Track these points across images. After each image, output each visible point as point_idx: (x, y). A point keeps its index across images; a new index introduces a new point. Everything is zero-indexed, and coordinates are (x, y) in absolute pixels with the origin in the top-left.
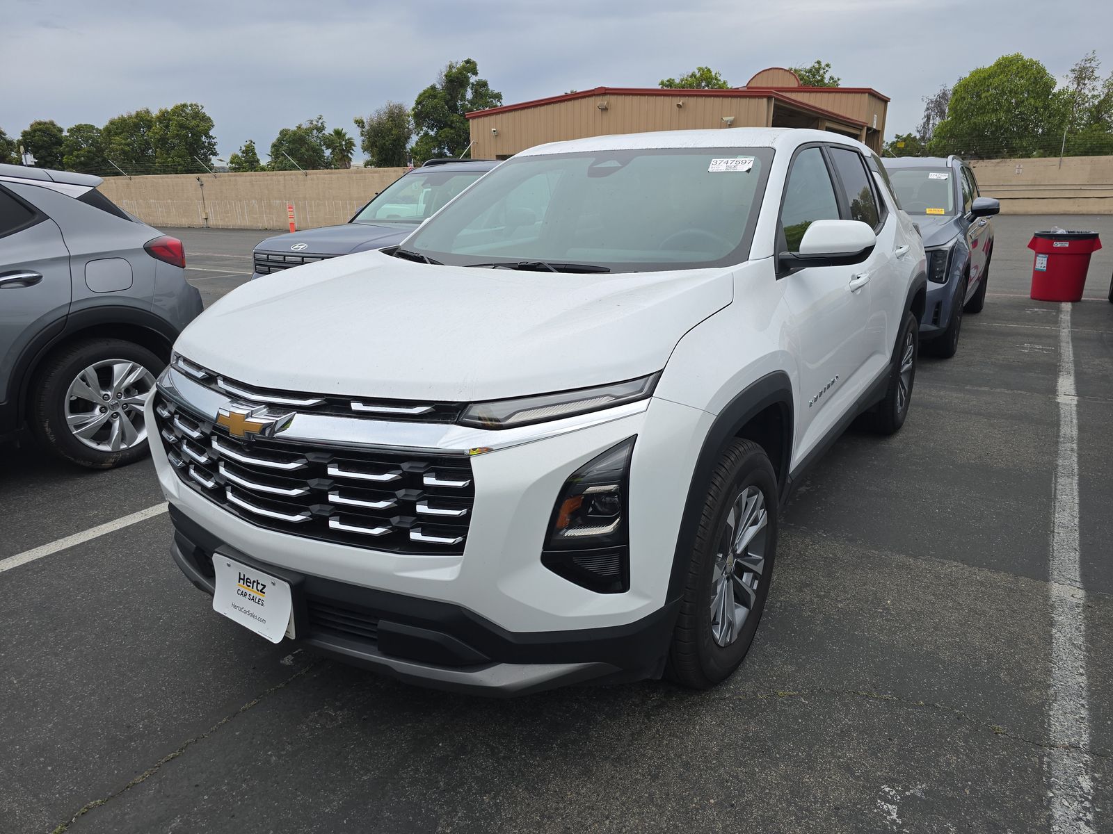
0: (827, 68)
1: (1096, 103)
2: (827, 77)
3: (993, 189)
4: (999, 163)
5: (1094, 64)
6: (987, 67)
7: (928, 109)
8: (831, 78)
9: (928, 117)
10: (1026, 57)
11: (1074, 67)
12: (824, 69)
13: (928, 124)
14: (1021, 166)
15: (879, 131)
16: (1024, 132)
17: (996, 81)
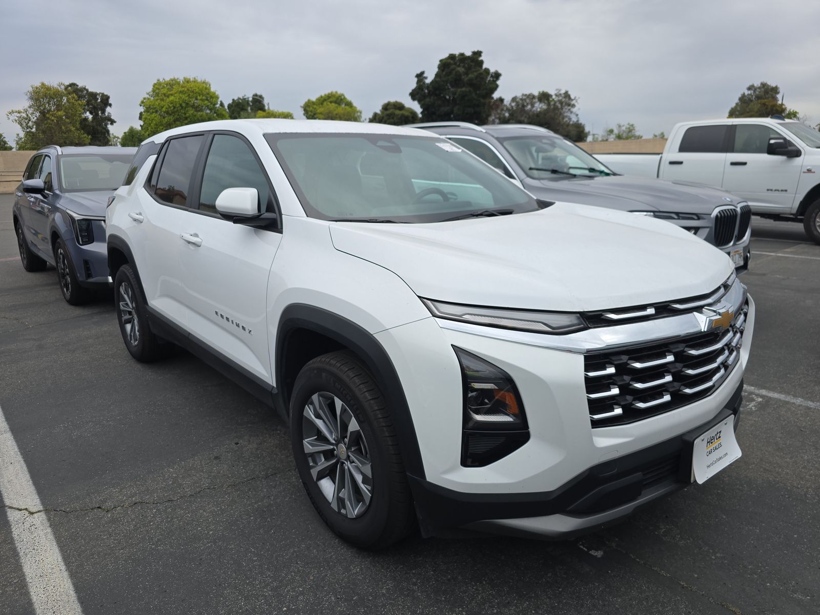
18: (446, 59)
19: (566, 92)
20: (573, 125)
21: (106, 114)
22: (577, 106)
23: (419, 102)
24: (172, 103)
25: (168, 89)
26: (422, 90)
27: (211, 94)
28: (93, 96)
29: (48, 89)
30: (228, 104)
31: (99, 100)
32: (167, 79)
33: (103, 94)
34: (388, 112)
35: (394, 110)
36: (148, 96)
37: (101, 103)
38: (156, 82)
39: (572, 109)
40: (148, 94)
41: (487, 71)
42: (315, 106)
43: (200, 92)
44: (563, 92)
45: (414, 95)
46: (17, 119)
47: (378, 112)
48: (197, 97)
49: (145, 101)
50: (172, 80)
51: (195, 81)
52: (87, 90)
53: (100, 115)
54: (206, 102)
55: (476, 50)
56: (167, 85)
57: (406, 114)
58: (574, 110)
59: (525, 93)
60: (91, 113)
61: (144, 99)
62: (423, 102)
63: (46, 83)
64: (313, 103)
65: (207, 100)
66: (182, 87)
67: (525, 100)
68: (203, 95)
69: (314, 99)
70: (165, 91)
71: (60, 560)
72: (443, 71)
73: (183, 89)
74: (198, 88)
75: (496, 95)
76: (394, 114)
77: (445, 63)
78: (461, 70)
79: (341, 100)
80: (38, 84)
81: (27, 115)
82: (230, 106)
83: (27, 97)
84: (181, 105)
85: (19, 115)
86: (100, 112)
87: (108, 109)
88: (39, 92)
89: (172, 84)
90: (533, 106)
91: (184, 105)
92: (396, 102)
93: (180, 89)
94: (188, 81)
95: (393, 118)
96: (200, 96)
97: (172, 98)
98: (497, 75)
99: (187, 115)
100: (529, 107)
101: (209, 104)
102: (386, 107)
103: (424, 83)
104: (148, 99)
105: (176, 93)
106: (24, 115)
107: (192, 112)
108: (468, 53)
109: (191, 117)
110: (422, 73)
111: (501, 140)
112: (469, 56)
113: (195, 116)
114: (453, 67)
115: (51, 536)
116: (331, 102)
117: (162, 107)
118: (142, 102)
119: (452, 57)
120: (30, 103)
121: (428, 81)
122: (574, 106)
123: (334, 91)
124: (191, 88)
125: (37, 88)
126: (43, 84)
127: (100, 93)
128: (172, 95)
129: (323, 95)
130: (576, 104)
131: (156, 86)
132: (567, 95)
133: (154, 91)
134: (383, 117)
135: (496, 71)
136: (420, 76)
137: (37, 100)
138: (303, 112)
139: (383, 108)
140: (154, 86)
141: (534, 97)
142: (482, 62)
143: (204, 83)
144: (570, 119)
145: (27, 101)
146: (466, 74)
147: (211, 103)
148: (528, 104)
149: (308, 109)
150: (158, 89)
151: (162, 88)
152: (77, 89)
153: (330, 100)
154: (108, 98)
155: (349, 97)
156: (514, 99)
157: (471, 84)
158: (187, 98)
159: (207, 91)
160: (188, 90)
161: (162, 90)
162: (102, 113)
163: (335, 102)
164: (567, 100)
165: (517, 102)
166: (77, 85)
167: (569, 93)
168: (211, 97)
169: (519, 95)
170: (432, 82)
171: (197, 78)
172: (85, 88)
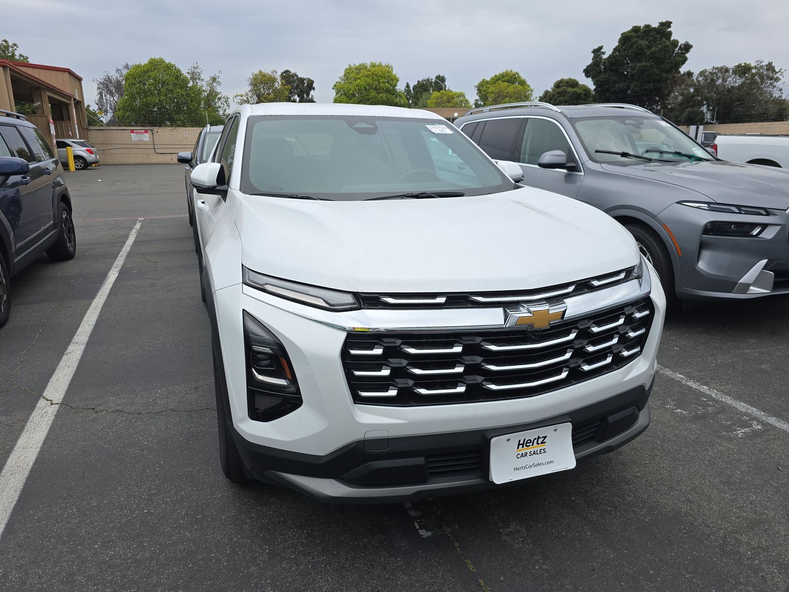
0: (15, 47)
1: (206, 94)
2: (17, 53)
3: (174, 147)
4: (172, 130)
5: (199, 71)
6: (143, 64)
7: (99, 88)
8: (21, 55)
9: (101, 94)
10: (167, 61)
11: (188, 71)
12: (12, 48)
13: (103, 99)
14: (187, 133)
15: (81, 102)
16: (178, 110)
17: (153, 74)
18: (629, 32)
19: (770, 64)
20: (773, 101)
21: (310, 97)
22: (783, 80)
23: (593, 78)
24: (358, 86)
25: (356, 73)
26: (598, 66)
27: (391, 77)
28: (302, 80)
29: (264, 76)
30: (413, 85)
31: (306, 85)
32: (357, 64)
33: (309, 79)
34: (559, 90)
35: (566, 87)
36: (340, 80)
37: (307, 88)
38: (347, 67)
39: (775, 84)
40: (340, 78)
41: (675, 43)
42: (488, 86)
43: (382, 75)
44: (765, 63)
45: (588, 72)
46: (240, 101)
47: (550, 90)
48: (379, 80)
49: (337, 84)
50: (361, 65)
51: (380, 65)
52: (297, 76)
53: (305, 97)
54: (387, 84)
55: (664, 21)
56: (356, 69)
57: (578, 90)
58: (778, 84)
59: (716, 66)
60: (298, 96)
61: (337, 83)
62: (596, 79)
63: (263, 71)
64: (487, 83)
65: (388, 82)
66: (368, 71)
67: (716, 73)
68: (385, 78)
69: (488, 79)
70: (352, 75)
71: (42, 440)
72: (623, 45)
73: (369, 73)
74: (382, 72)
75: (683, 69)
76: (566, 91)
77: (626, 36)
78: (643, 43)
79: (515, 78)
80: (257, 72)
81: (247, 98)
82: (414, 88)
83: (248, 83)
84: (365, 88)
85: (241, 98)
86: (305, 95)
87: (312, 92)
88: (257, 79)
89: (360, 68)
90: (724, 80)
91: (367, 87)
92: (570, 79)
93: (366, 73)
94: (373, 65)
95: (563, 96)
96: (382, 79)
97: (358, 81)
98: (687, 47)
99: (370, 96)
100: (720, 81)
101: (389, 86)
102: (558, 85)
103: (601, 59)
104: (340, 82)
105: (362, 77)
106: (245, 98)
107: (374, 94)
108: (655, 25)
109: (372, 99)
110: (601, 48)
111: (572, 121)
112: (655, 28)
113: (376, 97)
114: (634, 40)
115: (50, 423)
116: (505, 81)
117: (350, 90)
118: (335, 86)
119: (636, 29)
120: (250, 88)
121: (605, 56)
122: (777, 79)
123: (509, 70)
124: (375, 71)
125: (256, 75)
126: (260, 72)
127: (307, 78)
128: (359, 78)
129: (498, 74)
130: (781, 77)
131: (347, 71)
132: (770, 67)
133: (345, 76)
134: (554, 95)
135: (687, 43)
136: (598, 52)
137: (255, 85)
138: (477, 92)
139: (554, 86)
140: (345, 71)
141: (727, 70)
142: (670, 34)
143: (387, 67)
144: (770, 94)
145: (248, 87)
146: (649, 47)
147: (391, 86)
148: (718, 78)
149: (481, 88)
150: (348, 73)
151: (351, 73)
152: (290, 75)
153: (503, 79)
154: (312, 82)
155: (523, 76)
156: (702, 73)
157: (653, 57)
158: (371, 82)
159: (389, 74)
160: (373, 74)
161: (352, 74)
162: (307, 96)
163: (509, 81)
164: (769, 72)
165: (705, 76)
166: (290, 72)
167: (773, 65)
168: (392, 80)
169: (709, 68)
170: (610, 57)
171: (381, 62)
172: (295, 75)
